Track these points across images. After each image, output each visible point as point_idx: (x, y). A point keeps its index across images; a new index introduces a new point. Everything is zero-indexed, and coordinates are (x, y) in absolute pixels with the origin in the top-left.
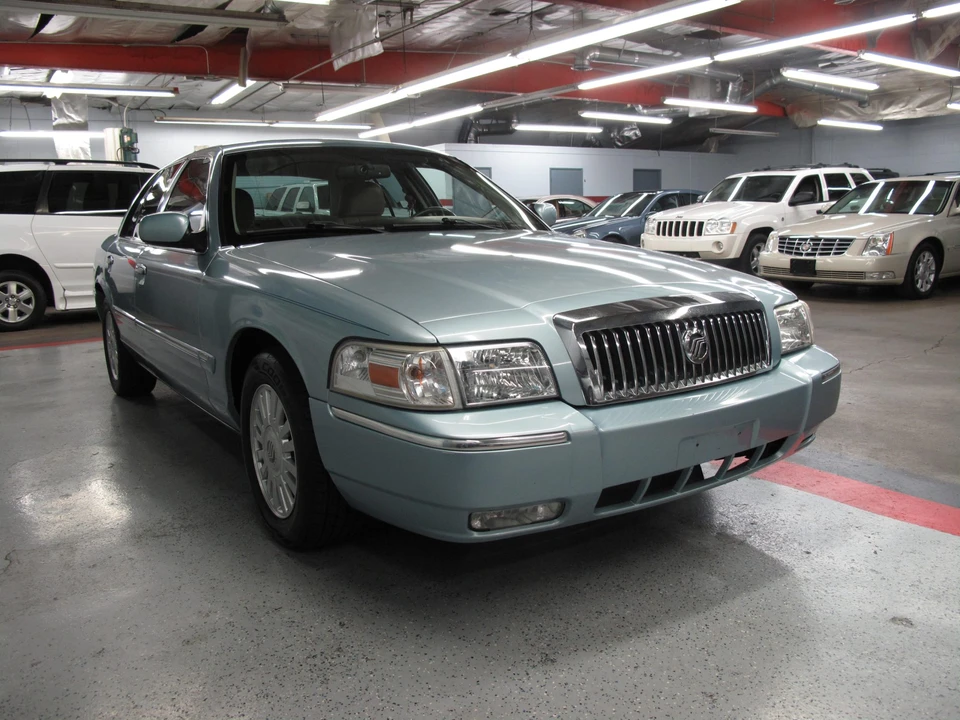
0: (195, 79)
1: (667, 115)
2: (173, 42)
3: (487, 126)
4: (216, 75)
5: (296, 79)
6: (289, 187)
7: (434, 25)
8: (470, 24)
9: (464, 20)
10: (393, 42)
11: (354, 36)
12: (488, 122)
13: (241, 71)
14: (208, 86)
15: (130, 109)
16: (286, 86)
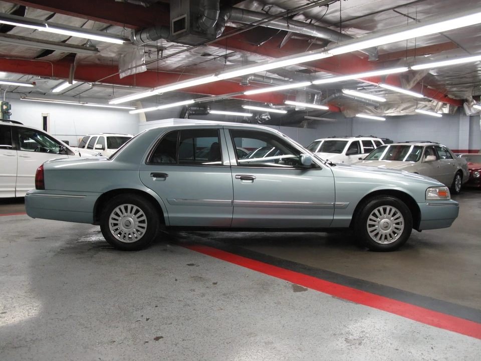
0: (45, 78)
1: (285, 109)
2: (34, 58)
3: (195, 111)
4: (57, 77)
5: (98, 82)
6: (91, 136)
7: (173, 59)
8: (191, 59)
9: (188, 57)
10: (151, 66)
11: (132, 62)
12: (195, 108)
13: (70, 76)
14: (52, 82)
15: (7, 92)
16: (93, 85)
